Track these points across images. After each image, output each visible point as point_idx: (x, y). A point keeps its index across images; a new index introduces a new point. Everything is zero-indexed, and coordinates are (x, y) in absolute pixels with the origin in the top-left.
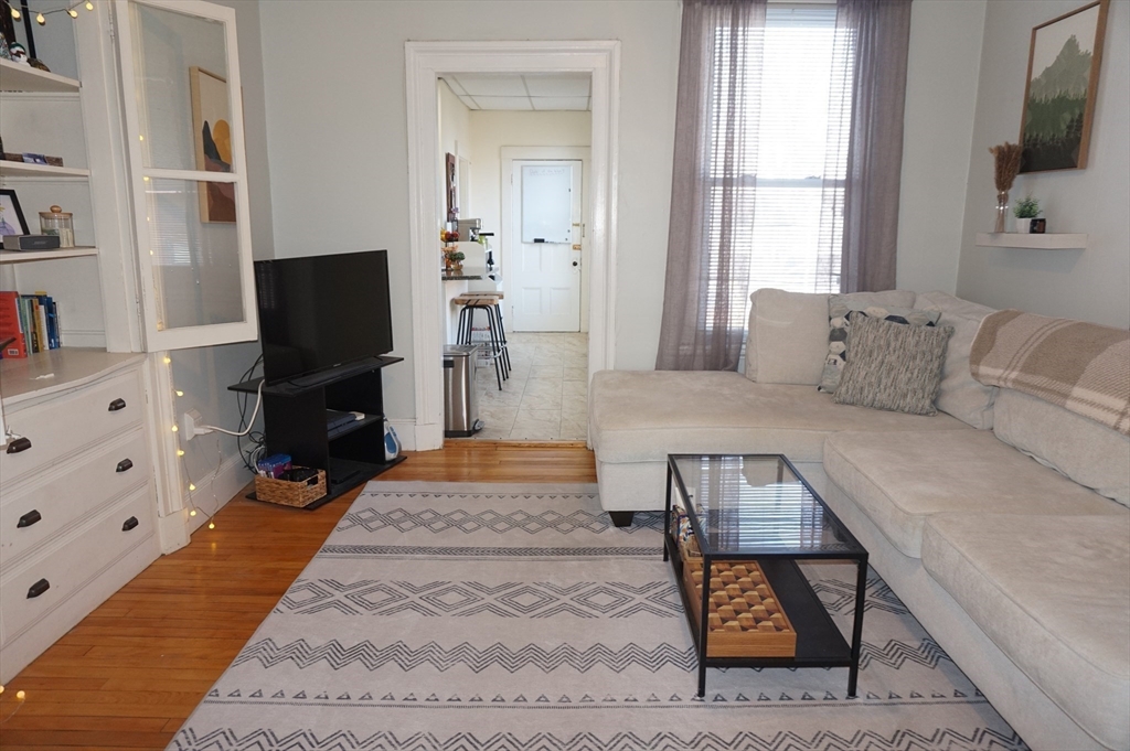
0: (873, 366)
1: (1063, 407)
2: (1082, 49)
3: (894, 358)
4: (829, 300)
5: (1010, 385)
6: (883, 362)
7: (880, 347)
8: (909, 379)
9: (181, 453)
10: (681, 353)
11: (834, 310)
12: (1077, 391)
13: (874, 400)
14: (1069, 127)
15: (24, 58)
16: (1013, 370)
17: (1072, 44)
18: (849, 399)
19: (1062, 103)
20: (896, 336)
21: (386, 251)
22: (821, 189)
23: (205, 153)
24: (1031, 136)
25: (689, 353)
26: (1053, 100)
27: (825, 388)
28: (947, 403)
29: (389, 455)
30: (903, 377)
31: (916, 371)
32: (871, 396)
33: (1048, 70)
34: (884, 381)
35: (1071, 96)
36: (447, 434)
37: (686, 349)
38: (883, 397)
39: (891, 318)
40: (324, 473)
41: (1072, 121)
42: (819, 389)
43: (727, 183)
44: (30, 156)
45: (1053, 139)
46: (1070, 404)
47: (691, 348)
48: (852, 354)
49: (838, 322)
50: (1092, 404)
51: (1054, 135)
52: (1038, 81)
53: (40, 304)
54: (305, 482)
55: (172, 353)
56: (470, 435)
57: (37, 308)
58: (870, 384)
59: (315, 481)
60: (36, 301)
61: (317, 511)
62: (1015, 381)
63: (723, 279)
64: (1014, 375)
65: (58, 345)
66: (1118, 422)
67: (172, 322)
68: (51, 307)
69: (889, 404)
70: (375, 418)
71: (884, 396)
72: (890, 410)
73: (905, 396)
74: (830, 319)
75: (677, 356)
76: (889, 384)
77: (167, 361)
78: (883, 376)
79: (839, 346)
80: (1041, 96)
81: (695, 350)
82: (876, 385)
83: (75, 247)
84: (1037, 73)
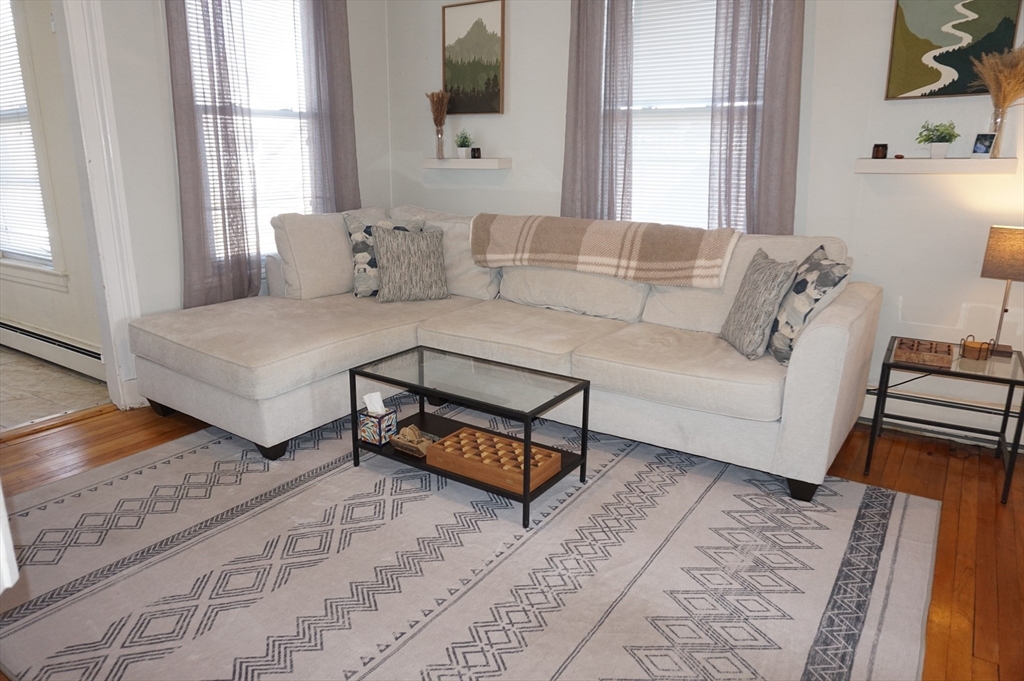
0: (403, 267)
1: (575, 270)
2: (490, 29)
4: (344, 219)
5: (525, 263)
6: (409, 264)
10: (206, 286)
12: (581, 258)
13: (410, 294)
14: (487, 83)
16: (523, 252)
17: (479, 26)
18: (391, 297)
19: (477, 65)
22: (298, 121)
24: (452, 87)
25: (215, 284)
26: (469, 63)
27: (360, 293)
28: (455, 288)
30: (426, 273)
32: (407, 292)
33: (459, 41)
34: (414, 278)
35: (485, 61)
37: (212, 281)
39: (396, 228)
41: (489, 79)
42: (356, 295)
45: (474, 91)
46: (579, 267)
47: (216, 279)
48: (385, 261)
49: (359, 236)
50: (596, 264)
51: (474, 89)
52: (451, 47)
58: (405, 282)
62: (529, 260)
64: (526, 256)
66: (627, 272)
69: (421, 295)
71: (417, 290)
72: (421, 300)
73: (430, 287)
74: (350, 235)
75: (205, 289)
76: (418, 280)
78: (413, 274)
79: (364, 257)
80: (457, 58)
81: (220, 280)
82: (409, 282)
84: (450, 41)
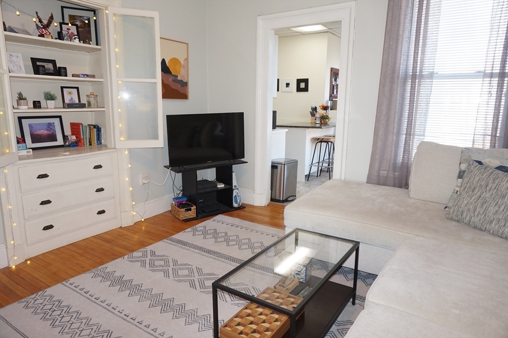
0: (473, 198)
3: (488, 195)
4: (462, 152)
6: (480, 197)
7: (481, 186)
8: (496, 212)
9: (131, 189)
10: (381, 175)
11: (463, 158)
13: (470, 221)
15: (77, 40)
18: (456, 217)
20: (494, 180)
21: (243, 113)
23: (162, 71)
25: (385, 175)
29: (235, 205)
30: (492, 209)
31: (503, 206)
32: (468, 218)
34: (478, 210)
36: (272, 200)
37: (383, 173)
38: (475, 220)
40: (195, 207)
42: (446, 208)
43: (414, 77)
44: (82, 75)
47: (386, 173)
49: (463, 166)
53: (94, 128)
54: (184, 210)
55: (130, 150)
56: (283, 202)
57: (92, 129)
58: (469, 210)
59: (190, 210)
60: (92, 127)
61: (187, 223)
63: (409, 134)
65: (101, 143)
67: (130, 137)
68: (99, 130)
69: (479, 226)
70: (228, 187)
71: (477, 220)
72: (481, 229)
73: (491, 222)
74: (460, 164)
75: (379, 176)
76: (481, 212)
77: (127, 152)
78: (478, 206)
79: (460, 182)
81: (388, 174)
82: (472, 211)
83: (98, 107)
